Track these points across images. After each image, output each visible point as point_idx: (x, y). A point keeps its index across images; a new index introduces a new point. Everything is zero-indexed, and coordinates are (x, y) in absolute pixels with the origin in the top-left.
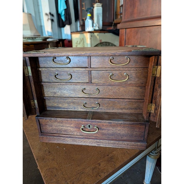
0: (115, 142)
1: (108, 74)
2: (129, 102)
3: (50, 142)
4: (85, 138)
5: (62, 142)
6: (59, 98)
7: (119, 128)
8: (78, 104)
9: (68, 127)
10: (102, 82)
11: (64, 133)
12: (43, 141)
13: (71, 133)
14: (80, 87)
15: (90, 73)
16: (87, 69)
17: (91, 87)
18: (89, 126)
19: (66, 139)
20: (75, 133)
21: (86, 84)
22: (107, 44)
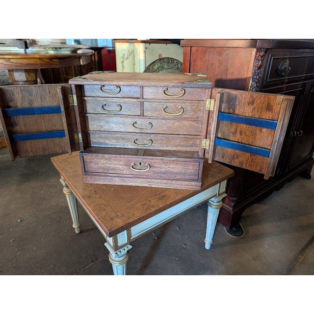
0: (168, 181)
1: (162, 106)
2: (184, 138)
3: (96, 183)
4: (135, 177)
5: (109, 183)
6: (106, 133)
7: (172, 166)
8: (128, 140)
9: (117, 164)
10: (155, 115)
11: (112, 172)
12: (87, 182)
13: (119, 172)
14: (130, 121)
15: (142, 104)
16: (139, 100)
17: (143, 120)
18: (140, 163)
19: (114, 178)
20: (124, 172)
21: (137, 117)
22: (170, 62)
